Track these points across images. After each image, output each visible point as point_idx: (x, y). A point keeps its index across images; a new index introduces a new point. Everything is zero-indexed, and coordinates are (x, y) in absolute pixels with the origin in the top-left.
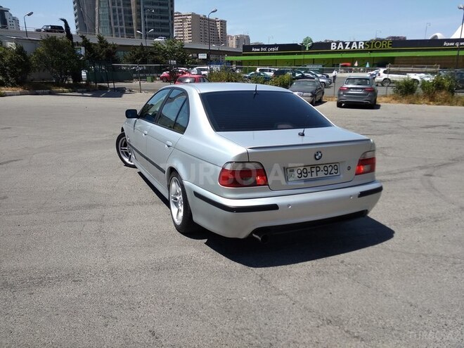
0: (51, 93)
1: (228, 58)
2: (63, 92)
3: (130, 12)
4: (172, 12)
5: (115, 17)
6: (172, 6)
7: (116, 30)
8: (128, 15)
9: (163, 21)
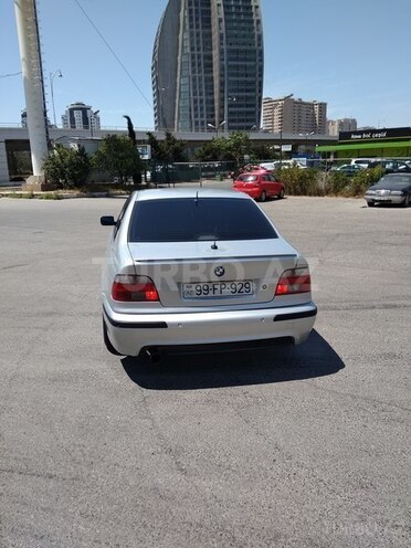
0: (108, 196)
1: (319, 149)
2: (121, 194)
3: (213, 102)
4: (260, 98)
5: (196, 109)
6: (261, 91)
7: (197, 123)
8: (210, 106)
9: (249, 109)
